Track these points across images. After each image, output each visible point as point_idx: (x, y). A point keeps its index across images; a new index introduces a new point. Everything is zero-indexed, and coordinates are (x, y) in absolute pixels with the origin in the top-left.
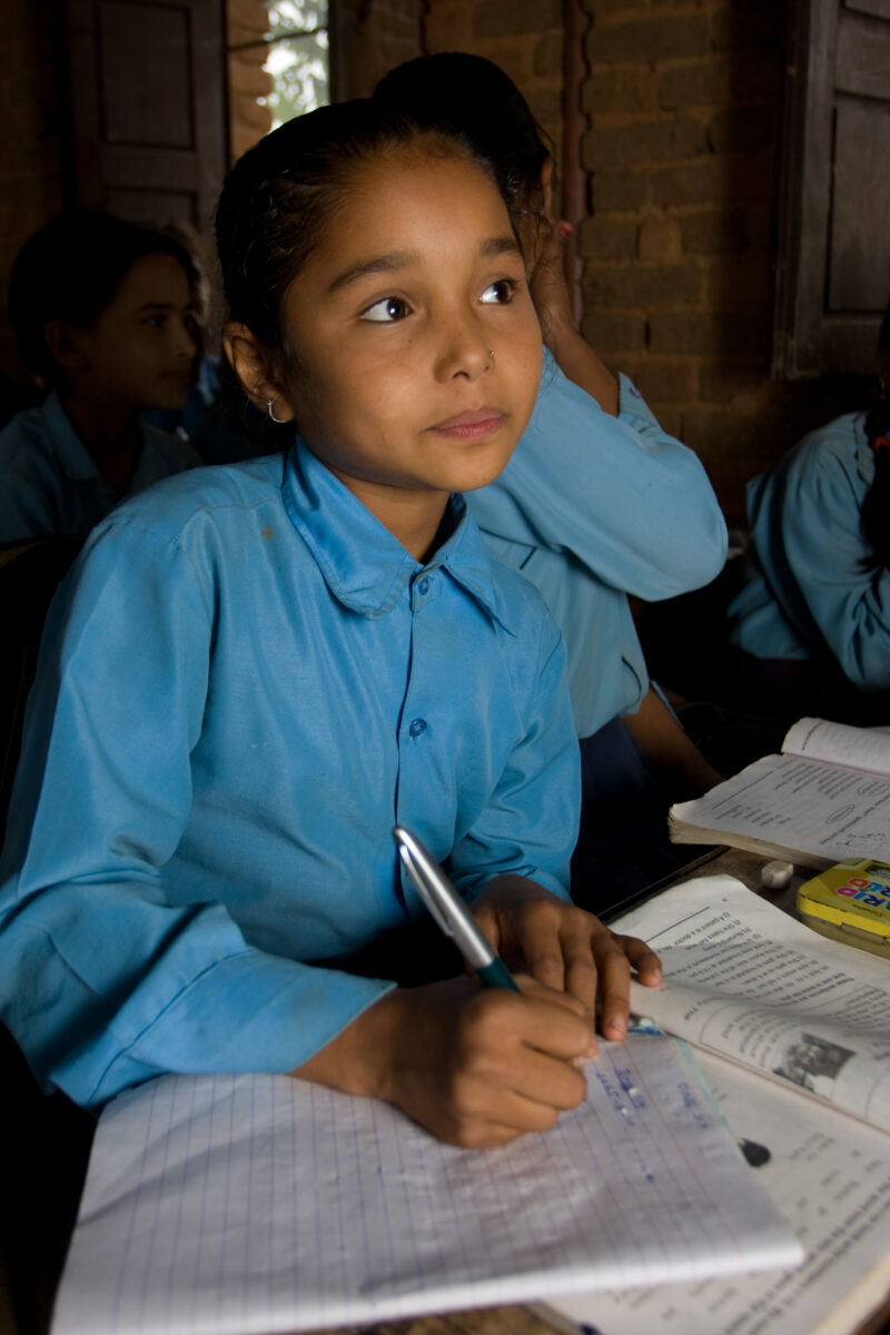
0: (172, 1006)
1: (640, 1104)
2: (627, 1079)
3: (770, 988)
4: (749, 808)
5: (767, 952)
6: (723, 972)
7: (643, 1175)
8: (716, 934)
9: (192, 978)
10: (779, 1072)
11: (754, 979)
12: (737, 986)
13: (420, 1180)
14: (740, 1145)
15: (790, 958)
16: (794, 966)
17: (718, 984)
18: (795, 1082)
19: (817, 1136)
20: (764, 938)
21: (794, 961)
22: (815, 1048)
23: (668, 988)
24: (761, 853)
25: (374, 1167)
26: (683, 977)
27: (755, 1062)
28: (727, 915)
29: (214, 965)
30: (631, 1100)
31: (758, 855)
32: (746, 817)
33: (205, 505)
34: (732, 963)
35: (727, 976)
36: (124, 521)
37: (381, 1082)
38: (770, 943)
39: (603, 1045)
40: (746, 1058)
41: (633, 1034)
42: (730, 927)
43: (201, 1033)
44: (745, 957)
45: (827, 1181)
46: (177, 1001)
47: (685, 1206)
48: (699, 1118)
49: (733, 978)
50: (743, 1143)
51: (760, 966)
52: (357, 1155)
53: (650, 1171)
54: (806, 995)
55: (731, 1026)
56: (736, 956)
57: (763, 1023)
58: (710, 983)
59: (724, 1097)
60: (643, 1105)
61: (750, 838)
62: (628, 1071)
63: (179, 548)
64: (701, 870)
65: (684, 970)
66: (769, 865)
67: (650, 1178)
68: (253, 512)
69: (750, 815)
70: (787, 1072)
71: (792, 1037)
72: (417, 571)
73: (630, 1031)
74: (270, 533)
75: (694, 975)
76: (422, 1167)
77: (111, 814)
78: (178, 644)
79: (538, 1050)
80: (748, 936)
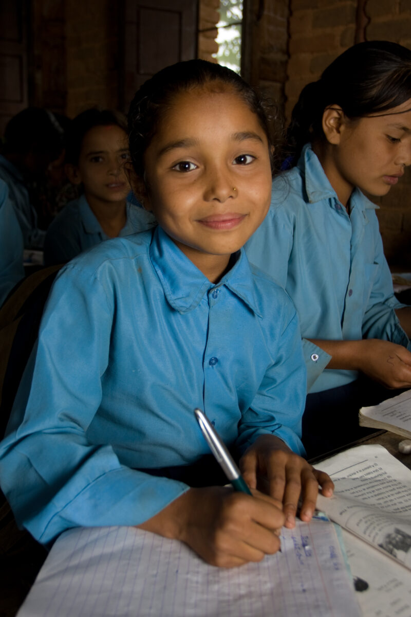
0: (82, 492)
1: (309, 554)
2: (306, 541)
3: (390, 503)
4: (400, 412)
5: (392, 485)
6: (368, 493)
7: (301, 589)
8: (369, 473)
9: (93, 479)
10: (381, 546)
11: (383, 498)
12: (373, 501)
13: (195, 578)
14: (354, 580)
15: (404, 489)
16: (405, 493)
17: (364, 499)
18: (388, 551)
19: (394, 580)
20: (393, 478)
21: (405, 491)
22: (400, 536)
23: (335, 498)
24: (402, 435)
25: (176, 570)
26: (347, 494)
27: (370, 540)
28: (376, 464)
29: (104, 474)
30: (305, 551)
31: (400, 436)
32: (397, 417)
33: (108, 258)
34: (373, 489)
35: (370, 495)
36: (72, 266)
37: (180, 532)
38: (395, 481)
39: (298, 522)
40: (366, 537)
41: (315, 519)
42: (376, 471)
43: (95, 506)
44: (381, 487)
45: (394, 603)
46: (85, 490)
47: (317, 607)
48: (335, 564)
49: (372, 496)
50: (356, 579)
51: (387, 492)
52: (168, 563)
53: (306, 587)
54: (407, 509)
55: (361, 520)
56: (377, 485)
57: (377, 521)
58: (361, 498)
59: (352, 555)
60: (310, 555)
61: (397, 427)
62: (307, 537)
63: (96, 278)
64: (370, 441)
65: (349, 490)
66: (403, 442)
67: (304, 591)
68: (133, 260)
69: (399, 416)
70: (385, 546)
71: (390, 529)
72: (212, 287)
73: (313, 517)
74: (141, 271)
75: (353, 493)
76: (198, 573)
77: (61, 402)
78: (96, 324)
79: (258, 523)
80: (385, 476)
